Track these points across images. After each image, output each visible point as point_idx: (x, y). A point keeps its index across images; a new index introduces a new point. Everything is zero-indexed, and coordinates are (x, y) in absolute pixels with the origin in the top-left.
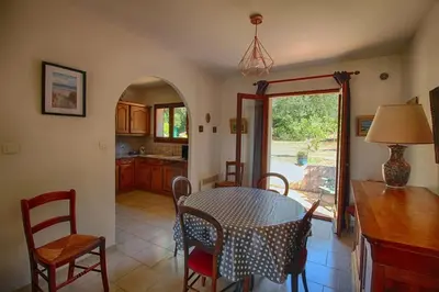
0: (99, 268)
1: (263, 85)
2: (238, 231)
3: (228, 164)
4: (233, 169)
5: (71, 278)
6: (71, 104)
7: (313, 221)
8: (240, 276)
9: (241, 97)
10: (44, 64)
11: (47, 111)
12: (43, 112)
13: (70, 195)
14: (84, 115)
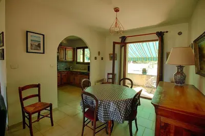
0: (49, 116)
1: (124, 38)
2: (105, 102)
3: (108, 74)
4: (111, 76)
5: (39, 118)
6: (38, 48)
7: (141, 99)
8: (105, 120)
9: (115, 43)
10: (27, 32)
11: (28, 51)
12: (27, 52)
13: (38, 86)
14: (44, 53)
